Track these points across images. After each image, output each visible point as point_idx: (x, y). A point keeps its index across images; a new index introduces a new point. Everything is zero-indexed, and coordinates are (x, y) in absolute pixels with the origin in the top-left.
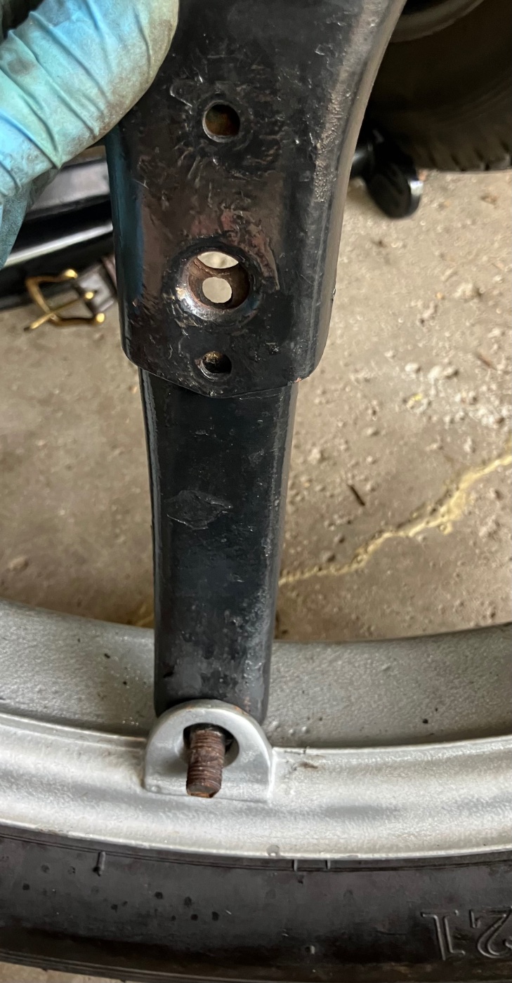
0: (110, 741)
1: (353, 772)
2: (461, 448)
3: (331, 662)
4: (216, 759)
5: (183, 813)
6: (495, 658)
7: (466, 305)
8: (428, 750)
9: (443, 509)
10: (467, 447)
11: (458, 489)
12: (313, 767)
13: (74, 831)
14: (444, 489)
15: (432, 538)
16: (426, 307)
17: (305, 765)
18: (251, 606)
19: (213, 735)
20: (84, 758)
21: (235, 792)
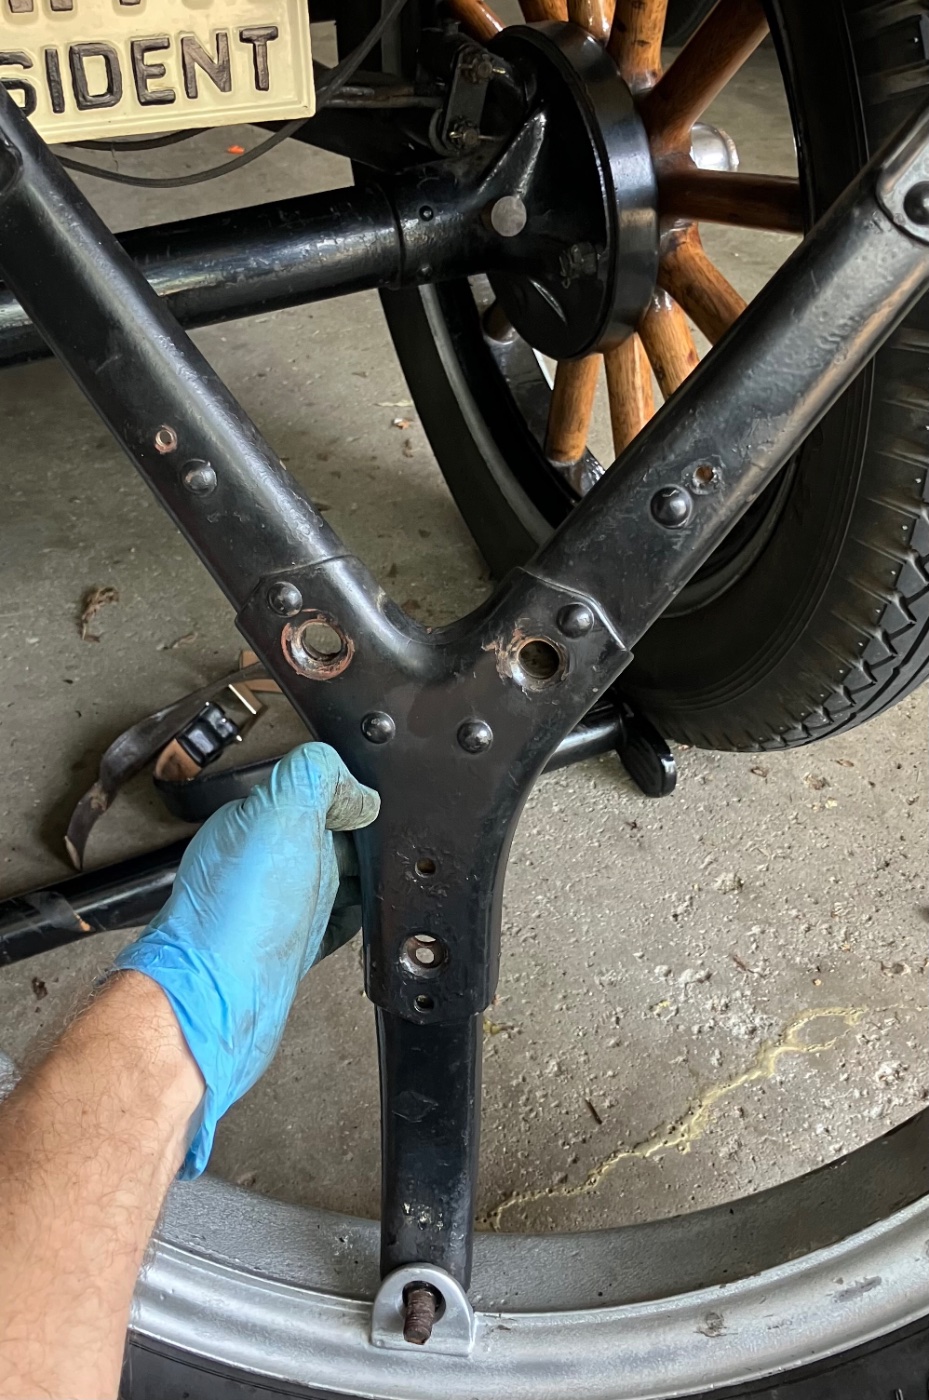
0: (344, 1304)
1: (538, 1334)
2: (707, 1060)
3: (530, 1250)
4: (428, 1312)
5: (402, 1369)
6: (662, 1244)
7: (726, 897)
8: (597, 1314)
9: (682, 1128)
10: (714, 1061)
11: (700, 1106)
12: (507, 1329)
13: (314, 1381)
14: (685, 1106)
15: (670, 1158)
16: (680, 900)
17: (501, 1327)
18: (454, 1186)
19: (425, 1294)
20: (324, 1317)
21: (442, 1347)
